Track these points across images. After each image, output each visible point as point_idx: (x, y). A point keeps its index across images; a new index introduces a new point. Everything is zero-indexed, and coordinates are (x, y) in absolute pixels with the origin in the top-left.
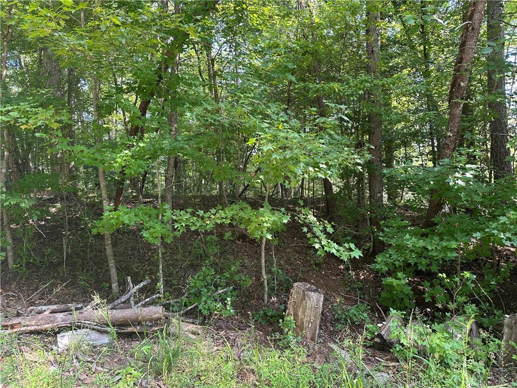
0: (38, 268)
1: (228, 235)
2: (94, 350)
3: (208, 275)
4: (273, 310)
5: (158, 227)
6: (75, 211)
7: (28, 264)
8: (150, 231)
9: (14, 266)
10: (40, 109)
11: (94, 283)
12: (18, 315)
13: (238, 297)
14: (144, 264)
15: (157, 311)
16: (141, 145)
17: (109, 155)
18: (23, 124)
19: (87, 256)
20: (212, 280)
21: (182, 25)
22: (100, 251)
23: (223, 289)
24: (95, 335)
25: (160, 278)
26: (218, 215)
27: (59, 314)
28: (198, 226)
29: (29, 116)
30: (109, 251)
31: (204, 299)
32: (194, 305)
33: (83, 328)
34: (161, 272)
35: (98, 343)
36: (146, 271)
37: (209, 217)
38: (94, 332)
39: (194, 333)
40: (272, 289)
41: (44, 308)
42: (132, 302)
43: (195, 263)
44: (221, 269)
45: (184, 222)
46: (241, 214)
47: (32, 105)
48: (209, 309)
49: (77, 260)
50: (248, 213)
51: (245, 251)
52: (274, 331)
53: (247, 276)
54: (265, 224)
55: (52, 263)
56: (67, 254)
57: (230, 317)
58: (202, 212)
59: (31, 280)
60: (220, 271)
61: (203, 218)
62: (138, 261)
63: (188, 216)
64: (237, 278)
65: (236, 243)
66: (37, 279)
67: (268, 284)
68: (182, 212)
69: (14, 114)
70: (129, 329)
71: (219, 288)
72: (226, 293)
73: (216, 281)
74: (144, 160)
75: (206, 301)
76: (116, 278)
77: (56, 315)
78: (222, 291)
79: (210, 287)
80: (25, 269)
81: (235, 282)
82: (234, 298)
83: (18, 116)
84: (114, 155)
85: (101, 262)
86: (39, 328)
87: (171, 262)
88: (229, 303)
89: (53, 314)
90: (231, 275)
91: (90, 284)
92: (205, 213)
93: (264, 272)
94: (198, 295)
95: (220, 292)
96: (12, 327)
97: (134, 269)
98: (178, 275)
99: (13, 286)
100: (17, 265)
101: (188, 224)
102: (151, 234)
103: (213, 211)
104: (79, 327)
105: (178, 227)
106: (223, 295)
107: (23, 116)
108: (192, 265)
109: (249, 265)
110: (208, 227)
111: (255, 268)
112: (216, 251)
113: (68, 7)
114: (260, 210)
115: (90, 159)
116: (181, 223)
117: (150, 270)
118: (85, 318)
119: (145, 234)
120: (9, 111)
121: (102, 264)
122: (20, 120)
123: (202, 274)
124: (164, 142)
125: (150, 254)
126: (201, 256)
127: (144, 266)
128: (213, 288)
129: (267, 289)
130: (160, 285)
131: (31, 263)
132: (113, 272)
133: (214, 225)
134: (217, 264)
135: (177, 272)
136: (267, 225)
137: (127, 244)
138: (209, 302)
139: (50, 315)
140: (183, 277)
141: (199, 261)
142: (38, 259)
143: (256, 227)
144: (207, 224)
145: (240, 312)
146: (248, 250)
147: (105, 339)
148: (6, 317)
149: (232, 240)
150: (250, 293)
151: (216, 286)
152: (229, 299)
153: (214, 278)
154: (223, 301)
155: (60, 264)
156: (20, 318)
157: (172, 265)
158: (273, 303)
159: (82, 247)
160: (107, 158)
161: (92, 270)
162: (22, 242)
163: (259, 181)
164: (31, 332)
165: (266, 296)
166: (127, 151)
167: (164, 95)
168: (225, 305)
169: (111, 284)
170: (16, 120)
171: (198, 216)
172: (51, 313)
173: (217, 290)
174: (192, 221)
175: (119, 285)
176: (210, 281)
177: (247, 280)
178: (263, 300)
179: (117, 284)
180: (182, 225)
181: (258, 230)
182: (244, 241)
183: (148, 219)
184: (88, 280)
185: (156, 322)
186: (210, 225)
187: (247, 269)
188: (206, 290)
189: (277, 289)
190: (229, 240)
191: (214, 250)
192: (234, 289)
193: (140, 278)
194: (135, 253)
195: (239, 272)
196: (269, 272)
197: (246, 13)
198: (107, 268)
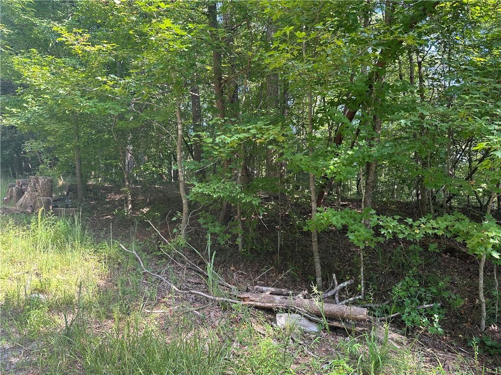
0: (259, 254)
1: (433, 247)
2: (305, 335)
3: (411, 286)
4: (493, 339)
5: (362, 230)
6: (285, 210)
7: (252, 249)
8: (355, 234)
9: (243, 250)
10: (271, 126)
11: (301, 274)
12: (248, 290)
13: (446, 316)
14: (344, 264)
15: (361, 313)
16: (350, 153)
17: (322, 163)
18: (259, 138)
19: (295, 249)
20: (416, 292)
21: (401, 35)
22: (306, 246)
23: (429, 304)
24: (305, 322)
25: (361, 280)
26: (429, 225)
27: (276, 296)
28: (407, 234)
29: (263, 132)
30: (315, 247)
31: (407, 310)
32: (396, 314)
33: (297, 313)
34: (362, 275)
35: (308, 330)
36: (347, 271)
37: (419, 226)
38: (305, 318)
39: (397, 342)
40: (492, 316)
41: (264, 288)
42: (337, 298)
43: (396, 271)
44: (426, 282)
45: (391, 228)
46: (458, 225)
47: (266, 123)
48: (413, 322)
49: (287, 251)
50: (465, 225)
51: (454, 267)
52: (495, 364)
53: (458, 295)
54: (492, 241)
55: (269, 251)
56: (281, 245)
57: (437, 336)
58: (411, 220)
59: (254, 263)
60: (425, 285)
61: (411, 226)
62: (339, 260)
63: (395, 223)
64: (446, 295)
65: (442, 257)
66: (258, 263)
67: (487, 309)
68: (389, 219)
69: (253, 131)
70: (334, 323)
71: (425, 303)
72: (432, 308)
73: (421, 294)
74: (353, 167)
75: (410, 312)
76: (320, 273)
77: (275, 296)
78: (428, 306)
79: (413, 299)
80: (249, 254)
81: (443, 300)
82: (442, 317)
83: (256, 133)
84: (326, 163)
85: (307, 256)
86: (262, 305)
87: (371, 266)
88: (437, 320)
89: (272, 296)
90: (439, 291)
91: (298, 274)
92: (414, 221)
93: (482, 295)
94: (401, 304)
95: (426, 306)
96: (244, 299)
97: (336, 267)
98: (378, 281)
99: (241, 266)
100: (244, 249)
101: (395, 231)
102: (356, 236)
103: (423, 220)
104: (294, 312)
105: (384, 233)
106: (429, 310)
107: (259, 133)
108: (393, 273)
109: (460, 284)
110: (418, 236)
111: (468, 288)
112: (420, 262)
113: (301, 39)
114: (483, 223)
115: (307, 167)
116: (387, 229)
117: (351, 271)
118: (297, 304)
119: (351, 237)
120: (249, 129)
121: (308, 258)
122: (257, 136)
123: (405, 284)
124: (372, 149)
125: (349, 255)
126: (403, 265)
127: (345, 266)
128: (418, 301)
129: (485, 314)
130: (361, 287)
131: (254, 249)
132: (318, 267)
133: (424, 234)
134: (420, 276)
135: (377, 278)
136: (495, 242)
137: (328, 243)
138: (413, 314)
139: (270, 295)
140: (384, 284)
141: (400, 270)
142: (259, 247)
143: (478, 242)
144: (416, 233)
145: (450, 333)
146: (457, 266)
147: (314, 328)
148: (239, 291)
149: (438, 253)
150: (461, 314)
151: (421, 300)
152: (436, 316)
153: (419, 290)
154: (430, 316)
155: (274, 253)
156: (249, 293)
157: (371, 269)
158: (493, 332)
159: (291, 241)
160: (320, 166)
161: (299, 262)
162: (249, 231)
163: (481, 190)
164: (257, 307)
165: (483, 323)
166: (336, 159)
167: (373, 104)
168: (432, 321)
169: (315, 277)
170: (254, 136)
171: (406, 224)
172: (271, 294)
173: (421, 304)
174: (399, 228)
175: (323, 280)
176: (414, 293)
177: (458, 300)
178: (479, 326)
179: (321, 279)
180: (389, 232)
181: (481, 245)
182: (452, 256)
183: (353, 222)
184: (297, 270)
185: (359, 322)
186: (419, 234)
187: (457, 287)
188: (409, 301)
189: (498, 317)
190: (435, 252)
191: (416, 260)
192: (442, 307)
193: (341, 276)
194: (335, 252)
195: (447, 289)
196: (488, 295)
197: (466, 8)
198: (312, 262)
